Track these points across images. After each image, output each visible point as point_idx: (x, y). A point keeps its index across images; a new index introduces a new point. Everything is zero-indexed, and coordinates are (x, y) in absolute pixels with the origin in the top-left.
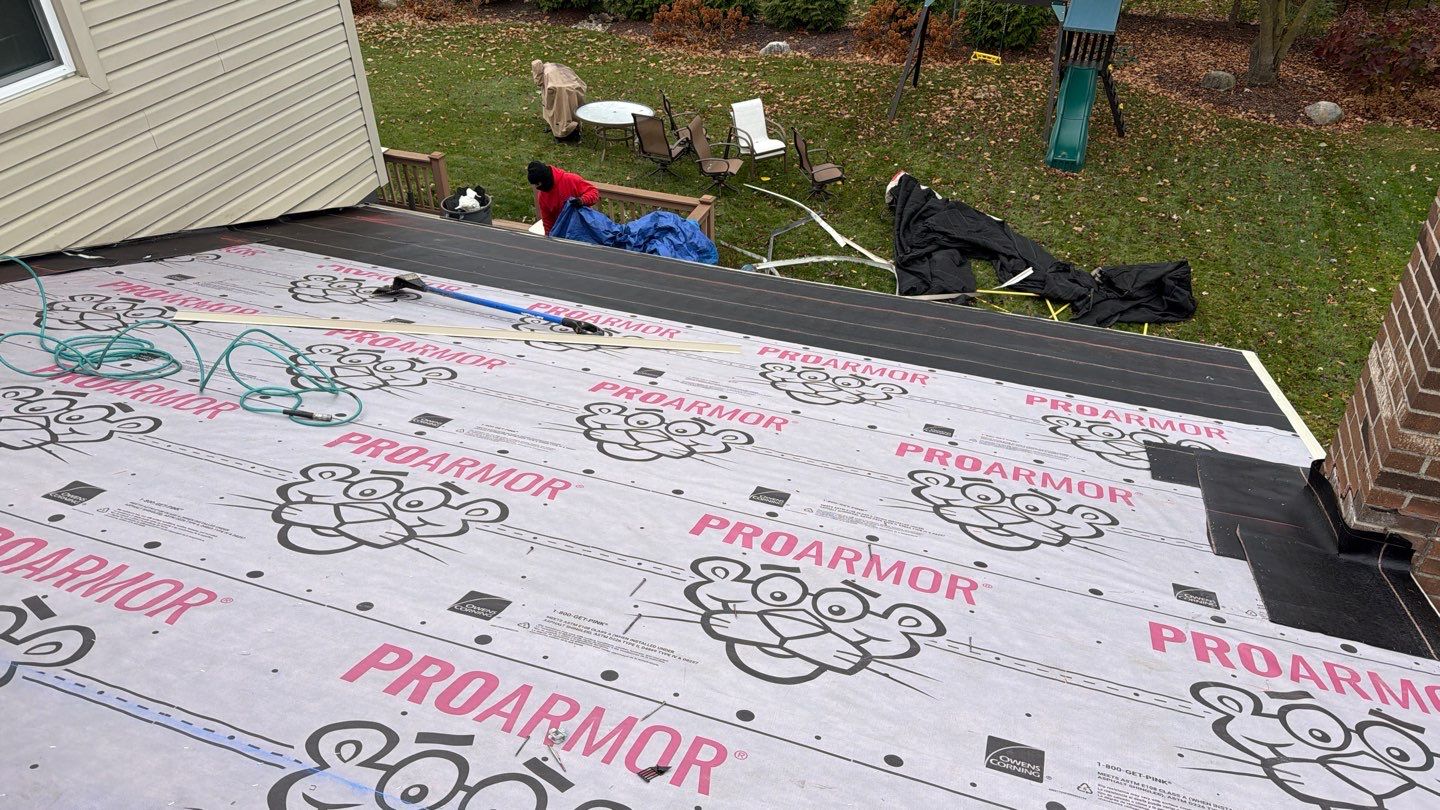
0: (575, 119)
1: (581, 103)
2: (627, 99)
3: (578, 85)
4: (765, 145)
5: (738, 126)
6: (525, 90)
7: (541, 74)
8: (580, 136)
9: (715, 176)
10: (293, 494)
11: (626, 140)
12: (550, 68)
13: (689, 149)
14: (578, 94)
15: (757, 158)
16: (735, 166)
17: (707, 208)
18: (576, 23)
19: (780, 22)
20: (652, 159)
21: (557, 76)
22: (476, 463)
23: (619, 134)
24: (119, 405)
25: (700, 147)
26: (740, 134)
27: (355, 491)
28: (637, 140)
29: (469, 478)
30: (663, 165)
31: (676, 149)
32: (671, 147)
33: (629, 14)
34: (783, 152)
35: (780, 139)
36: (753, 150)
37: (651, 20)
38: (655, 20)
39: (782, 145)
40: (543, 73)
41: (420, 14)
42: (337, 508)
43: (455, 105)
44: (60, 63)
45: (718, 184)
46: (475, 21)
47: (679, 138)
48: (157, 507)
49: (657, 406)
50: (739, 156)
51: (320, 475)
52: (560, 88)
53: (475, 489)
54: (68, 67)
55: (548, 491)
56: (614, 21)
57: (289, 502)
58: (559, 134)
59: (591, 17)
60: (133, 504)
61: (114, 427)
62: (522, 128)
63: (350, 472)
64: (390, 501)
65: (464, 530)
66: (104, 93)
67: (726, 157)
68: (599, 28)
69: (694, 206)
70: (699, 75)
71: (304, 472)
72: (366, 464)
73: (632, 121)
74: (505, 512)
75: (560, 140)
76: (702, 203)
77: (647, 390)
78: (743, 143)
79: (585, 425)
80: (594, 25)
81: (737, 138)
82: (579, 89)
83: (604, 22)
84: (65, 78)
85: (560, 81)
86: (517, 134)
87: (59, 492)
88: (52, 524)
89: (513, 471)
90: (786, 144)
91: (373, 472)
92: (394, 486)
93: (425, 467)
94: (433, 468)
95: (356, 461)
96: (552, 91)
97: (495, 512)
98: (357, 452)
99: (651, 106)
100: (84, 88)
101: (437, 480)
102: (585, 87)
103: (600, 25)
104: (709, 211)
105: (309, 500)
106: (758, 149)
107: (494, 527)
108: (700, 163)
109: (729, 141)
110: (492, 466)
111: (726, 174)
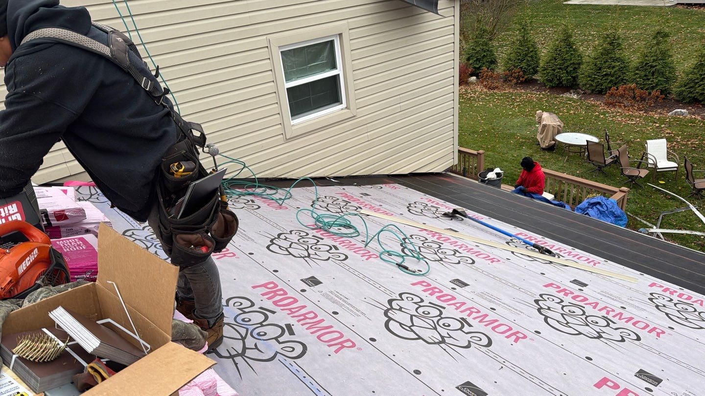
0: (554, 140)
1: (559, 132)
2: (585, 133)
3: (559, 124)
4: (664, 164)
5: (649, 152)
6: (530, 124)
7: (540, 117)
8: (555, 148)
9: (630, 177)
10: (394, 304)
11: (580, 153)
12: (545, 115)
13: (616, 161)
14: (558, 128)
15: (658, 170)
16: (643, 173)
17: (623, 194)
18: (563, 93)
19: (684, 99)
20: (593, 164)
21: (549, 119)
22: (479, 312)
23: (577, 149)
24: (334, 246)
25: (623, 161)
26: (649, 156)
27: (421, 310)
28: (587, 153)
29: (474, 318)
30: (599, 167)
31: (609, 160)
32: (606, 159)
33: (593, 91)
34: (676, 169)
35: (675, 162)
36: (656, 166)
37: (605, 94)
38: (607, 94)
39: (676, 165)
40: (541, 117)
41: (485, 86)
42: (412, 316)
43: (493, 129)
44: (342, 103)
45: (631, 182)
46: (511, 91)
47: (611, 155)
48: (340, 296)
49: (582, 304)
50: (647, 168)
51: (407, 298)
52: (549, 125)
53: (477, 326)
54: (344, 105)
55: (514, 337)
56: (584, 93)
57: (392, 308)
58: (544, 147)
59: (571, 91)
60: (331, 292)
61: (330, 255)
62: (526, 141)
63: (420, 300)
64: (435, 320)
65: (468, 346)
66: (354, 116)
67: (638, 168)
68: (575, 97)
69: (616, 192)
70: (629, 123)
71: (400, 295)
72: (428, 298)
73: (586, 144)
74: (490, 343)
75: (544, 149)
76: (621, 191)
77: (577, 293)
78: (650, 161)
79: (539, 305)
80: (572, 95)
81: (647, 158)
82: (559, 126)
83: (578, 94)
84: (342, 109)
85: (550, 121)
86: (522, 145)
87: (306, 279)
88: (301, 293)
89: (497, 321)
90: (679, 165)
91: (430, 303)
92: (438, 313)
93: (454, 307)
94: (457, 308)
95: (423, 295)
96: (545, 126)
97: (485, 341)
98: (425, 291)
99: (597, 137)
100: (348, 114)
101: (459, 316)
102: (562, 125)
103: (576, 95)
104: (624, 196)
105: (400, 309)
106: (659, 166)
107: (484, 349)
108: (622, 169)
109: (642, 159)
110: (486, 316)
111: (637, 177)
